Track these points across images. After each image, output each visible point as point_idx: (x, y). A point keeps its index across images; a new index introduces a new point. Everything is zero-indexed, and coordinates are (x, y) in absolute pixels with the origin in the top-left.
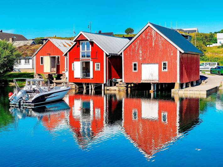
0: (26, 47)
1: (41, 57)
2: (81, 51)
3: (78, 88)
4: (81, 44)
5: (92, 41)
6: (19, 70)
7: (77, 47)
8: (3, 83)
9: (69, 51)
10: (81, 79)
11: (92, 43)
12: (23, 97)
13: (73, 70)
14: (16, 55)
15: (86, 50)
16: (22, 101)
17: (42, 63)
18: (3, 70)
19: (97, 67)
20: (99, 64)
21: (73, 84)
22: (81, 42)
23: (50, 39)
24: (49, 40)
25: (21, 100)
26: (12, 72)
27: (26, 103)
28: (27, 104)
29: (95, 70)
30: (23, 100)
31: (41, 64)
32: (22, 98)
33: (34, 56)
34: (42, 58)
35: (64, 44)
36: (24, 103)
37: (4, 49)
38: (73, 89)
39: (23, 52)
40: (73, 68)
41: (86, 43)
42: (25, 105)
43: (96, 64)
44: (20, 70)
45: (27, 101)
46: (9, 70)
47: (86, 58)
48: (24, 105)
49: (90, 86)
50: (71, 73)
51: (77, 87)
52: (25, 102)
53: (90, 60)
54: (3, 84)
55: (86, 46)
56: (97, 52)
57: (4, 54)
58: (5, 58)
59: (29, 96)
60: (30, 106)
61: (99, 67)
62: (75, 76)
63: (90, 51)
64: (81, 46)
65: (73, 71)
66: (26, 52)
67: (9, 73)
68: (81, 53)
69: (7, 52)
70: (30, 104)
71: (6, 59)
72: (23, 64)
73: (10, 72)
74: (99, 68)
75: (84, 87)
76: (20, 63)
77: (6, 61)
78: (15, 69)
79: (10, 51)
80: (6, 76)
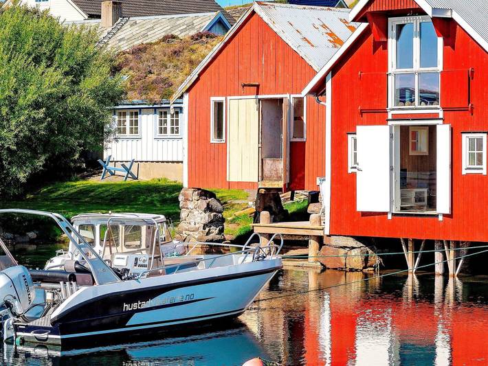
0: (169, 51)
1: (214, 99)
2: (392, 67)
3: (382, 268)
4: (392, 32)
5: (448, 15)
6: (128, 170)
7: (375, 48)
8: (32, 235)
9: (334, 69)
10: (390, 217)
11: (446, 27)
12: (16, 303)
13: (350, 171)
14: (95, 93)
15: (416, 66)
16: (11, 320)
17: (219, 133)
18: (29, 170)
19: (471, 156)
20: (485, 136)
21: (351, 242)
22: (393, 22)
23: (257, 8)
24: (254, 12)
25: (6, 317)
26: (95, 180)
27: (28, 329)
28: (32, 334)
29: (464, 172)
30: (14, 314)
31: (213, 140)
32: (8, 305)
33: (181, 97)
34: (219, 106)
35: (331, 34)
36: (17, 329)
37: (37, 60)
38: (351, 270)
39: (153, 77)
40: (351, 163)
41: (416, 28)
42: (23, 342)
43: (465, 138)
44: (134, 170)
45: (31, 324)
46: (80, 170)
47: (419, 108)
48: (18, 339)
49: (438, 256)
50: (345, 185)
51: (376, 259)
52: (22, 324)
53: (435, 117)
54: (31, 242)
55: (416, 41)
56: (471, 76)
57: (33, 88)
58: (37, 105)
59: (49, 296)
60: (42, 344)
61: (480, 156)
62: (363, 205)
63: (440, 68)
64: (392, 43)
65: (354, 175)
66: (164, 75)
67: (80, 184)
68: (391, 80)
69: (50, 79)
70: (44, 336)
71: (40, 114)
72: (151, 136)
73: (84, 178)
74: (480, 162)
75: (409, 263)
76: (134, 130)
77: (41, 121)
78: (111, 166)
79: (66, 74)
80: (60, 198)
